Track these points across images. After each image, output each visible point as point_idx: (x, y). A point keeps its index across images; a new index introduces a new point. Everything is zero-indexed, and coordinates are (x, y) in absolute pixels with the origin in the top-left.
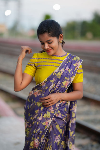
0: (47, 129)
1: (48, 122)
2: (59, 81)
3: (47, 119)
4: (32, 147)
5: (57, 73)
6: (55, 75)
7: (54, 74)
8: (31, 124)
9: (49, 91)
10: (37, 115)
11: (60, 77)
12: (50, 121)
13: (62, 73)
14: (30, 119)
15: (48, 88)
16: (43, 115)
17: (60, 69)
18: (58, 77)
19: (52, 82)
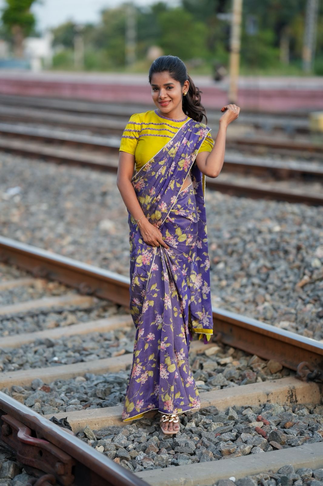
2: (173, 161)
4: (139, 264)
5: (170, 149)
6: (166, 153)
11: (174, 156)
13: (177, 148)
17: (174, 143)
18: (171, 156)
19: (161, 165)
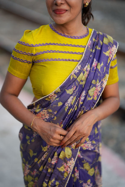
0: (67, 177)
1: (69, 164)
2: (83, 90)
3: (65, 160)
6: (75, 80)
7: (73, 78)
8: (36, 170)
9: (66, 110)
10: (46, 155)
11: (84, 83)
12: (72, 163)
14: (34, 161)
15: (64, 105)
16: (59, 155)
17: (83, 67)
18: (81, 83)
19: (70, 94)
